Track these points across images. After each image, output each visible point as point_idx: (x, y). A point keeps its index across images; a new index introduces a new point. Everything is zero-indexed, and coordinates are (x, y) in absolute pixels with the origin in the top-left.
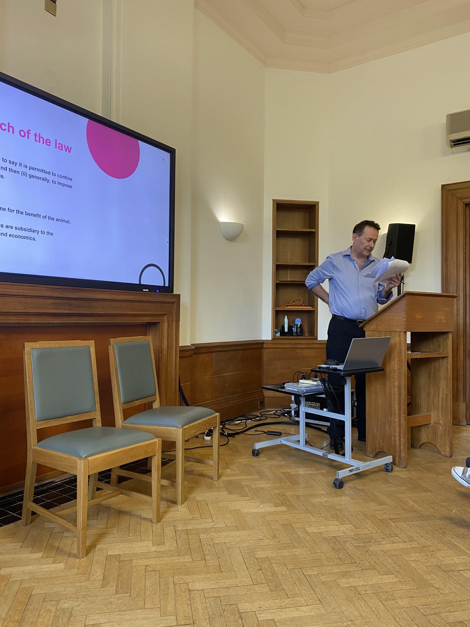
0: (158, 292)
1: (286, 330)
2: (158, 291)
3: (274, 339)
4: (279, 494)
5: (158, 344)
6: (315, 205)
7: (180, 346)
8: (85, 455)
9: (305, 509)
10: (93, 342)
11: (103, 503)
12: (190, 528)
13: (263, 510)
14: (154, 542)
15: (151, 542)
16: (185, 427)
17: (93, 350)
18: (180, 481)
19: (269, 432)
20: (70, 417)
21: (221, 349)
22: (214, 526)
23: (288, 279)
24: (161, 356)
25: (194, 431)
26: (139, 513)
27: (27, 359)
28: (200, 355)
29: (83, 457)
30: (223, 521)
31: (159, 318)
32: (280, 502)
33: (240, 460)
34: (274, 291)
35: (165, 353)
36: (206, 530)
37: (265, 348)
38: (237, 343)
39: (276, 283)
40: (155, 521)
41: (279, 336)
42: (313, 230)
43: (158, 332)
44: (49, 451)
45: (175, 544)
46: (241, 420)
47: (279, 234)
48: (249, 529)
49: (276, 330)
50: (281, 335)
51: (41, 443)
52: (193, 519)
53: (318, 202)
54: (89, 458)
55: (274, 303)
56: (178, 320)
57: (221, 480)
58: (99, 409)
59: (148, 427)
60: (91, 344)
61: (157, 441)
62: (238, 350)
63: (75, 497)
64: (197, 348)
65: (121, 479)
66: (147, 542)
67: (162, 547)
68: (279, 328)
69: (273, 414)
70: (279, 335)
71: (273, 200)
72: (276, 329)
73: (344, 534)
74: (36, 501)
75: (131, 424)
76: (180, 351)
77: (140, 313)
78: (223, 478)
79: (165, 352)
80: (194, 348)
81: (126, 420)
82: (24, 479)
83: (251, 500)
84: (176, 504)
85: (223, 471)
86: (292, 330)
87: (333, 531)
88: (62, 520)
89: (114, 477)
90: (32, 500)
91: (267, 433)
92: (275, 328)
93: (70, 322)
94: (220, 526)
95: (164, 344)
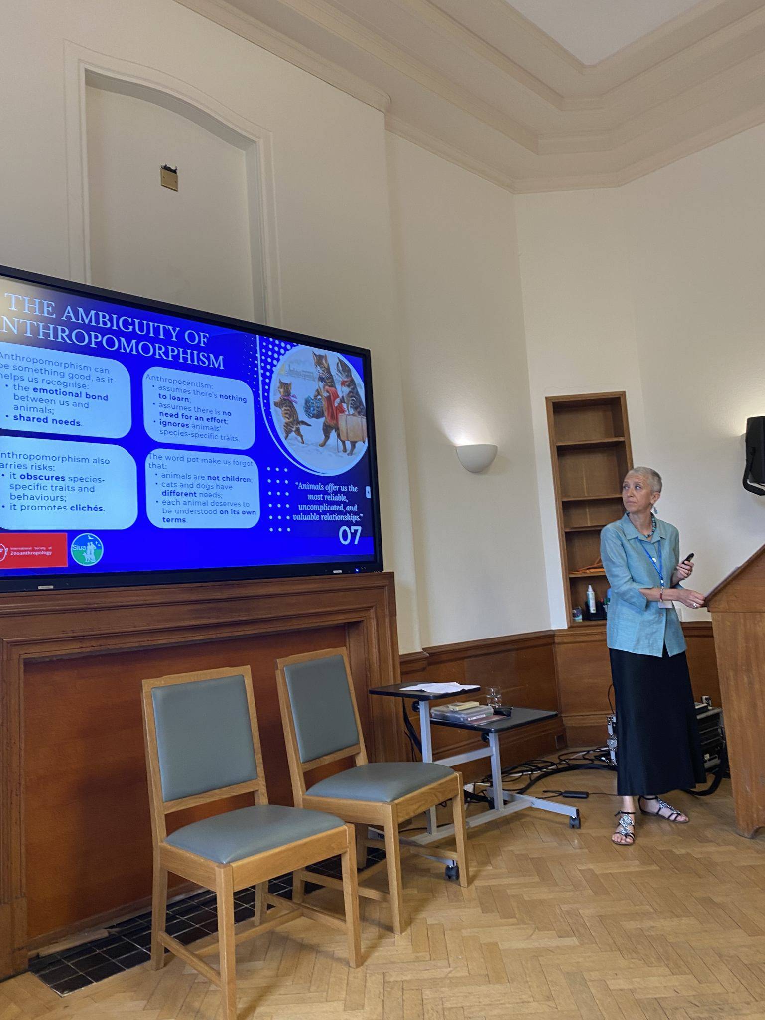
0: (359, 572)
1: (593, 610)
2: (357, 570)
3: (571, 627)
4: (568, 913)
5: (364, 656)
6: (619, 399)
7: (400, 654)
8: (228, 859)
9: (611, 941)
10: (249, 667)
11: (279, 929)
12: (408, 977)
13: (536, 944)
14: (347, 1003)
15: (343, 1003)
16: (396, 802)
17: (248, 682)
18: (396, 892)
19: (566, 792)
20: (216, 791)
21: (479, 652)
22: (450, 975)
23: (587, 524)
24: (369, 676)
25: (415, 807)
26: (331, 948)
27: (146, 706)
28: (442, 665)
29: (224, 863)
30: (466, 965)
31: (362, 614)
32: (568, 929)
33: (510, 848)
34: (563, 545)
35: (375, 670)
36: (435, 983)
37: (559, 644)
38: (507, 640)
39: (566, 533)
40: (353, 964)
41: (581, 621)
42: (621, 439)
43: (362, 637)
44: (181, 851)
45: (380, 1009)
46: (522, 772)
47: (561, 452)
48: (507, 981)
49: (575, 611)
50: (584, 619)
51: (171, 836)
52: (417, 960)
53: (624, 392)
54: (234, 865)
55: (565, 566)
56: (393, 614)
57: (472, 886)
58: (263, 775)
59: (341, 802)
60: (245, 672)
61: (348, 830)
62: (509, 650)
63: (214, 927)
64: (432, 654)
65: (310, 888)
66: (335, 1004)
67: (359, 1014)
68: (579, 608)
69: (582, 758)
70: (580, 619)
71: (547, 398)
72: (575, 609)
73: (674, 994)
74: (169, 931)
75: (317, 796)
76: (402, 663)
77: (328, 609)
78: (477, 883)
79: (375, 667)
80: (428, 655)
81: (309, 790)
82: (151, 894)
83: (518, 924)
84: (393, 933)
85: (479, 869)
86: (604, 608)
87: (657, 987)
88: (202, 965)
89: (297, 885)
90: (164, 929)
91: (564, 795)
92: (571, 609)
93: (219, 635)
94: (458, 975)
95: (372, 656)
